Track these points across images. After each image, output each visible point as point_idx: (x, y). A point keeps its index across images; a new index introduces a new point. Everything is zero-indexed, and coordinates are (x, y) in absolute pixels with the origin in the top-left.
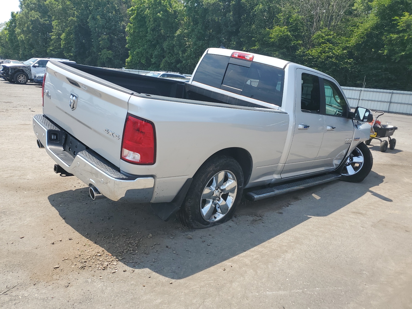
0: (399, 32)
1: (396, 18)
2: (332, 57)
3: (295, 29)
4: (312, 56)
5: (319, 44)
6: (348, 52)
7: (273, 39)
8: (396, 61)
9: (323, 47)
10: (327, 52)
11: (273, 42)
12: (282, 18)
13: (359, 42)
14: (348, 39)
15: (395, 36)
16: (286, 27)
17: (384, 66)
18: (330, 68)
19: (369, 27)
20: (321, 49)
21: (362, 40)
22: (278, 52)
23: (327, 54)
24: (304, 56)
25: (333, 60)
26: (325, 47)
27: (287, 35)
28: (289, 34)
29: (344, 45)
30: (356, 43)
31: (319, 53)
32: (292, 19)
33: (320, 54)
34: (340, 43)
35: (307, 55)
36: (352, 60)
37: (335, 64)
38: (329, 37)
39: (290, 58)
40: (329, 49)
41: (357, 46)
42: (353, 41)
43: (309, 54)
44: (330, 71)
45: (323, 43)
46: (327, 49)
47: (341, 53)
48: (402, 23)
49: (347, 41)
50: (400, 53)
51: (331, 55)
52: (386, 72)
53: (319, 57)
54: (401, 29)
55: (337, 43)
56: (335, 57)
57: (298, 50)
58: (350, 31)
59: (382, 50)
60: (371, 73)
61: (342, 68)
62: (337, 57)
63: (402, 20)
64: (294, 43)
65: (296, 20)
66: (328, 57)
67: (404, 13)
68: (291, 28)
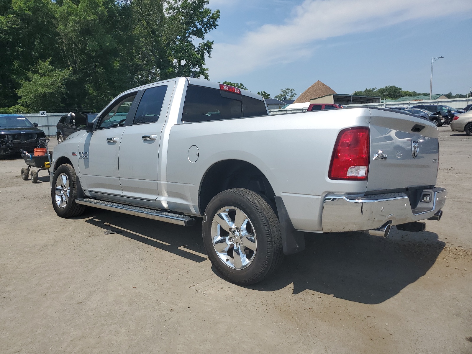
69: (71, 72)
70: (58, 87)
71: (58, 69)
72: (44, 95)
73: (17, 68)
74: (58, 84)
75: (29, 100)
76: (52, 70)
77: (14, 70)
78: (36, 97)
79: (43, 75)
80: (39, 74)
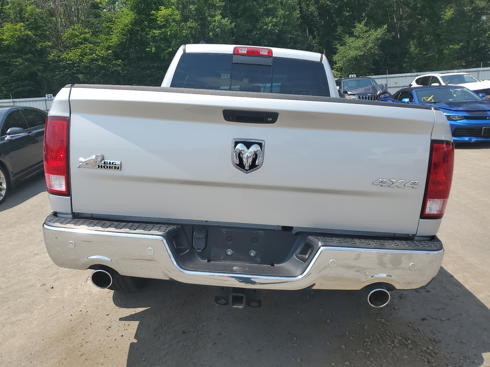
0: (160, 27)
1: (153, 12)
2: (97, 60)
3: (35, 26)
4: (71, 60)
5: (76, 45)
6: (113, 52)
7: (6, 41)
8: (166, 58)
9: (82, 48)
10: (89, 55)
11: (8, 46)
12: (11, 11)
13: (123, 39)
14: (107, 37)
15: (157, 32)
16: (22, 24)
17: (155, 65)
18: (99, 72)
19: (128, 22)
20: (80, 50)
21: (125, 37)
22: (20, 58)
23: (91, 57)
24: (60, 61)
25: (100, 63)
26: (84, 49)
27: (27, 35)
28: (29, 33)
29: (106, 45)
30: (119, 41)
31: (80, 55)
32: (27, 14)
33: (81, 58)
34: (100, 43)
35: (64, 60)
36: (120, 61)
37: (103, 68)
38: (85, 35)
39: (41, 66)
40: (90, 50)
41: (122, 45)
42: (115, 39)
43: (66, 59)
44: (100, 77)
45: (81, 43)
46: (88, 51)
47: (105, 54)
48: (160, 18)
49: (107, 39)
50: (167, 49)
51: (95, 57)
52: (159, 71)
53: (81, 61)
54: (162, 24)
55: (96, 43)
56: (100, 59)
57: (50, 55)
58: (107, 27)
59: (148, 48)
60: (144, 74)
61: (113, 72)
62: (103, 59)
63: (160, 14)
64: (40, 46)
65: (32, 15)
66: (92, 60)
67: (160, 7)
68: (28, 25)
69: (385, 30)
70: (370, 48)
71: (373, 29)
72: (355, 58)
73: (340, 33)
74: (370, 45)
75: (342, 65)
76: (366, 31)
77: (336, 35)
78: (349, 61)
79: (357, 37)
80: (355, 36)
